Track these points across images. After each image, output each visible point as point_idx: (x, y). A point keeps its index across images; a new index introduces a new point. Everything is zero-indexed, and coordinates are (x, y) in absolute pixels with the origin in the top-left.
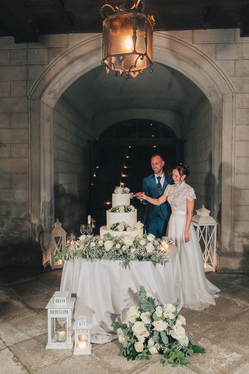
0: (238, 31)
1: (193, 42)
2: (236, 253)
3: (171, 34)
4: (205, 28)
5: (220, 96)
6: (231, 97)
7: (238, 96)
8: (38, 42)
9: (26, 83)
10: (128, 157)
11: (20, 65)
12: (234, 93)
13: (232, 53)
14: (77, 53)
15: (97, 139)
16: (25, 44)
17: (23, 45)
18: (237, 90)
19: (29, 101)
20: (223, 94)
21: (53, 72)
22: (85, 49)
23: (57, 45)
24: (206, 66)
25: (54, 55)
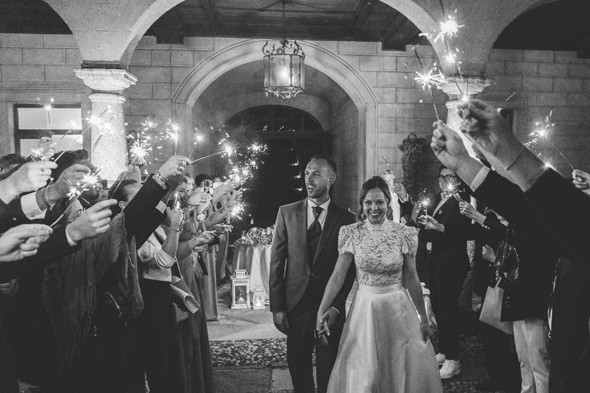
0: (380, 44)
1: (338, 52)
3: (317, 43)
4: (349, 40)
5: (364, 104)
6: (374, 107)
7: (380, 106)
8: (183, 44)
9: (170, 86)
11: (163, 67)
12: (376, 103)
13: (374, 65)
14: (222, 58)
16: (168, 45)
17: (166, 46)
18: (379, 100)
19: (173, 104)
20: (367, 103)
21: (199, 75)
22: (232, 54)
23: (203, 48)
24: (351, 76)
25: (200, 58)
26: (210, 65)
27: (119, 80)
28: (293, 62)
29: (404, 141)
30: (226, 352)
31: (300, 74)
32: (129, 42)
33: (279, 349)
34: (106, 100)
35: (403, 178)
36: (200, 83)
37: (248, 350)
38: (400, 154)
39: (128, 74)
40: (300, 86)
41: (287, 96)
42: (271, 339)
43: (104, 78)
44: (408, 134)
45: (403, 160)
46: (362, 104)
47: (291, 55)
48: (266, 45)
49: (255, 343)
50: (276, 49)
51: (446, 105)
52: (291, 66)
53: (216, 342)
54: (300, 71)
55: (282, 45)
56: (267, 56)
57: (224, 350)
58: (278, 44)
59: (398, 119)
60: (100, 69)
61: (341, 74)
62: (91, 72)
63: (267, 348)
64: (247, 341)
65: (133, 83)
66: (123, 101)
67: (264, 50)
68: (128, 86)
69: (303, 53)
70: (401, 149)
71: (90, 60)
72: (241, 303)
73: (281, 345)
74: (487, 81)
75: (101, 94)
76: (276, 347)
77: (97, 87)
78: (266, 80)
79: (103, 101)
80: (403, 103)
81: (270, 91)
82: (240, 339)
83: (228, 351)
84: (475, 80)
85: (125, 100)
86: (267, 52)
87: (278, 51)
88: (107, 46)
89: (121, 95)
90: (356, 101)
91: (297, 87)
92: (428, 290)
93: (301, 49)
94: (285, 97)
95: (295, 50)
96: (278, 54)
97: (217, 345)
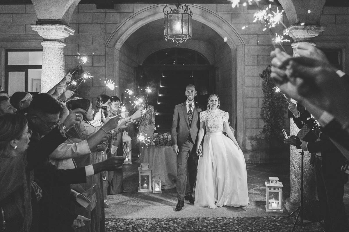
1: (217, 11)
2: (247, 150)
3: (202, 6)
4: (224, 3)
6: (242, 48)
7: (246, 47)
8: (113, 8)
9: (104, 36)
10: (163, 76)
11: (100, 24)
12: (244, 45)
13: (242, 19)
14: (139, 17)
15: (141, 64)
16: (104, 10)
17: (102, 10)
18: (246, 43)
19: (106, 48)
20: (237, 46)
21: (123, 29)
22: (145, 14)
23: (126, 11)
24: (226, 27)
25: (124, 18)
26: (131, 22)
27: (61, 32)
28: (184, 18)
29: (264, 72)
30: (128, 229)
31: (188, 26)
32: (69, 6)
33: (167, 228)
34: (52, 46)
35: (264, 97)
36: (124, 34)
37: (144, 227)
38: (261, 81)
39: (67, 28)
40: (188, 35)
41: (180, 41)
42: (163, 219)
43: (50, 30)
44: (267, 67)
45: (263, 85)
46: (234, 46)
47: (182, 14)
48: (166, 7)
49: (150, 222)
50: (173, 10)
51: (292, 46)
52: (182, 21)
53: (122, 219)
54: (188, 24)
55: (177, 7)
56: (166, 14)
57: (127, 227)
58: (174, 7)
59: (259, 56)
60: (48, 25)
61: (218, 26)
62: (42, 27)
63: (158, 227)
64: (145, 220)
65: (71, 34)
66: (63, 46)
67: (164, 11)
68: (68, 36)
69: (191, 12)
70: (261, 77)
71: (42, 18)
72: (145, 188)
73: (169, 225)
74: (322, 28)
75: (48, 42)
76: (165, 226)
77: (47, 37)
78: (165, 31)
79: (50, 46)
80: (263, 45)
81: (169, 38)
82: (140, 217)
83: (129, 228)
84: (313, 27)
85: (65, 46)
86: (166, 12)
87: (173, 11)
88: (54, 9)
89: (63, 42)
90: (230, 44)
91: (186, 35)
92: (281, 183)
93: (190, 10)
94: (178, 42)
95: (185, 10)
96: (173, 13)
97: (122, 223)
